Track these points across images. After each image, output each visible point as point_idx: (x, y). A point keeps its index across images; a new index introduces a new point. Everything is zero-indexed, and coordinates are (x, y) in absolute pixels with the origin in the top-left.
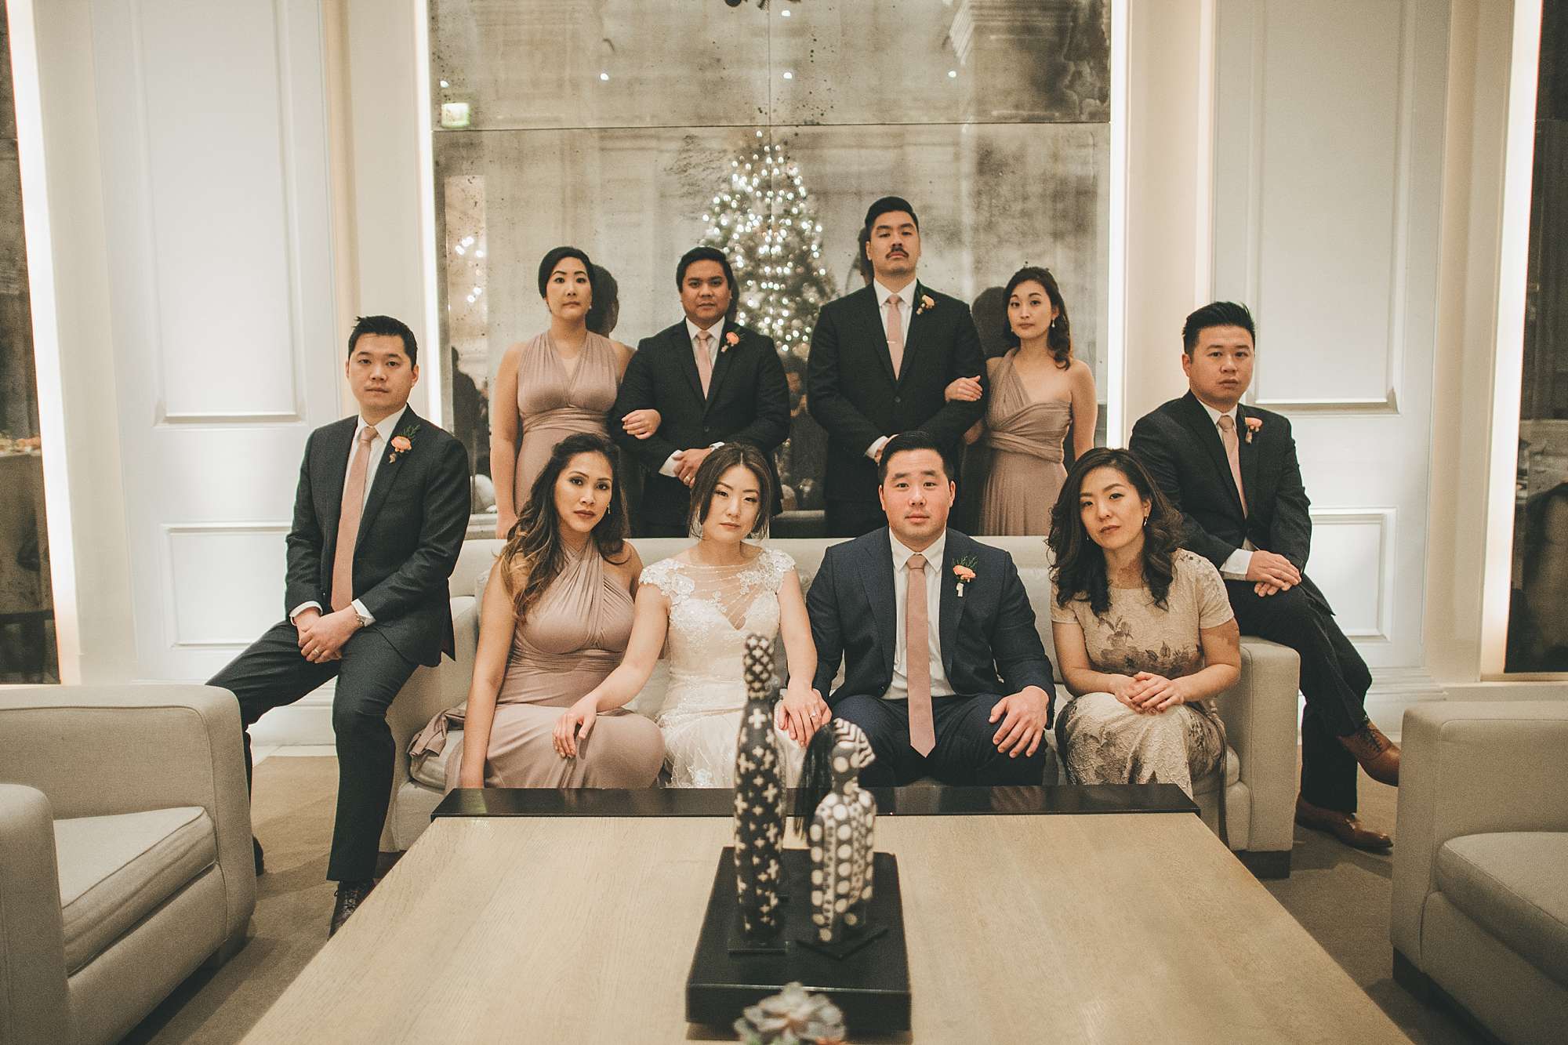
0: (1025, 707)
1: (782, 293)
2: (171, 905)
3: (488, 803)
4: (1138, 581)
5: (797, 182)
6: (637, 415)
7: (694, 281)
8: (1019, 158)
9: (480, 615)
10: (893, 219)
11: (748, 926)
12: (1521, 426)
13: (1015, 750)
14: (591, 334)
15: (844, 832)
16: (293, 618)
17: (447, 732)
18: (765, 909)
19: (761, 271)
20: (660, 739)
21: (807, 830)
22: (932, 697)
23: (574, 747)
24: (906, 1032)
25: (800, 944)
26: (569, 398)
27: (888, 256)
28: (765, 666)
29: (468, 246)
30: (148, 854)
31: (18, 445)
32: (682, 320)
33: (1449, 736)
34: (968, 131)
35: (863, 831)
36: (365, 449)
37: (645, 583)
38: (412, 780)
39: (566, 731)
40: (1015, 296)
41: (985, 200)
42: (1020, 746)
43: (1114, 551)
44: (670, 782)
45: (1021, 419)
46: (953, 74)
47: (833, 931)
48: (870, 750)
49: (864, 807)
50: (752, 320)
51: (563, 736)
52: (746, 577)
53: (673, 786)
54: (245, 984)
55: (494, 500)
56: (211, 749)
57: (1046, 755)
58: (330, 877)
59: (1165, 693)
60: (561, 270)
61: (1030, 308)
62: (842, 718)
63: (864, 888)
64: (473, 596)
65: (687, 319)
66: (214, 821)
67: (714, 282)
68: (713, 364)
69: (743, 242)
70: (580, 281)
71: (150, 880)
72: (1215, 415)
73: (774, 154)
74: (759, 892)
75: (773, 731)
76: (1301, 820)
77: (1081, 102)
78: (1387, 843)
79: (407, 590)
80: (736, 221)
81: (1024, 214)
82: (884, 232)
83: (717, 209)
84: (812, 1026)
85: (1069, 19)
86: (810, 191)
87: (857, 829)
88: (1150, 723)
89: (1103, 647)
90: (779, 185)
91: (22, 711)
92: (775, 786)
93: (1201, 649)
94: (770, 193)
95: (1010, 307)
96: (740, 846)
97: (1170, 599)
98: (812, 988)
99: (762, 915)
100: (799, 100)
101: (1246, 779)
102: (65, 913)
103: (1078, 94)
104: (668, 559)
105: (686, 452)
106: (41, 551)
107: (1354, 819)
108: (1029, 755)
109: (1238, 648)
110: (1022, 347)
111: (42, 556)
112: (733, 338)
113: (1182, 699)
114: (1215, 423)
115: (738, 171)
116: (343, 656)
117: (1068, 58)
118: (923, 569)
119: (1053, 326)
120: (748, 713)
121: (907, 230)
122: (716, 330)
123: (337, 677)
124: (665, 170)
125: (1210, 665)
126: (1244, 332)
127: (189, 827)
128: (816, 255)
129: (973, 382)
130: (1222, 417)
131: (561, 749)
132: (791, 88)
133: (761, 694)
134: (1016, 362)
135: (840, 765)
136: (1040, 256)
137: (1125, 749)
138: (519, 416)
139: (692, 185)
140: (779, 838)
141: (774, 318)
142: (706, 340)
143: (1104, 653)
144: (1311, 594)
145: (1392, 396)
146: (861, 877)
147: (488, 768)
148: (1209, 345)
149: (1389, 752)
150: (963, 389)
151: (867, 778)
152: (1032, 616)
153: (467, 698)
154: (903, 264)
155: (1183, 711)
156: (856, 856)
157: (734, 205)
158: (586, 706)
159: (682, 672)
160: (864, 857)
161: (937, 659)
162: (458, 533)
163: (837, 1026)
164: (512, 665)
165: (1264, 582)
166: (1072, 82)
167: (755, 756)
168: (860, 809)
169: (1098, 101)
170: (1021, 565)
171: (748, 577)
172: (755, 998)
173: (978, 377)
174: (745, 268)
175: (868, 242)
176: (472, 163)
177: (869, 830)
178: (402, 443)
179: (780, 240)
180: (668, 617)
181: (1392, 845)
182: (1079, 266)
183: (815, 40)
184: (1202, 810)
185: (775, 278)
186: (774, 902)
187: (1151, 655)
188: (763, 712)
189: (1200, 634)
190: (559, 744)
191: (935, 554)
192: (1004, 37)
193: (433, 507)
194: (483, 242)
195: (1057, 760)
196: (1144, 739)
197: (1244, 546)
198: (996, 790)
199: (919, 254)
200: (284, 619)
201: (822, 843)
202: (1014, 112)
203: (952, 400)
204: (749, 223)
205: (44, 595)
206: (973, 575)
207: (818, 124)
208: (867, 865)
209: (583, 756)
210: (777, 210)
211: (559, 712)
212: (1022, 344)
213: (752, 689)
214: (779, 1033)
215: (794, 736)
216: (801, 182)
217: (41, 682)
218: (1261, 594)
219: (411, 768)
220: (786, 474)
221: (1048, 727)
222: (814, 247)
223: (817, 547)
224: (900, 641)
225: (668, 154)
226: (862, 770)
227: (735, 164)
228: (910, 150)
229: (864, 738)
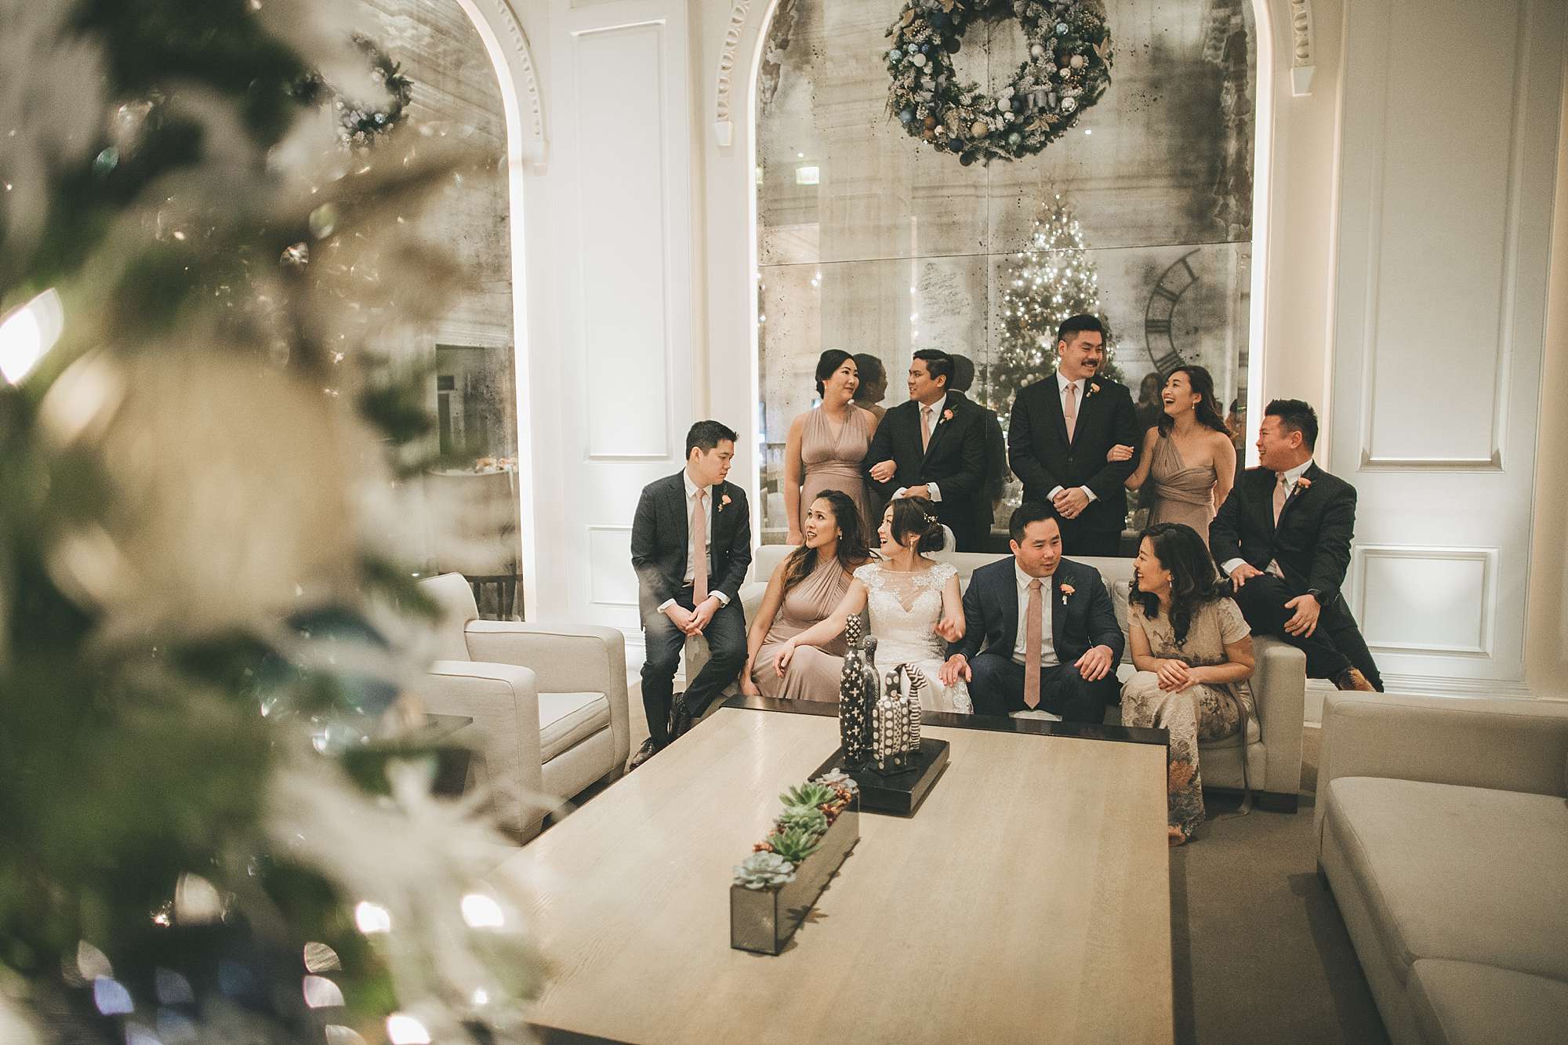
6: (881, 465)
11: (844, 758)
22: (1043, 667)
25: (869, 769)
26: (836, 452)
35: (900, 715)
45: (1178, 478)
47: (884, 764)
52: (918, 580)
56: (609, 662)
61: (1172, 389)
63: (901, 745)
66: (609, 701)
68: (933, 431)
74: (849, 741)
75: (860, 663)
77: (1227, 227)
85: (1219, 164)
87: (896, 713)
92: (857, 689)
99: (851, 752)
101: (1263, 740)
102: (541, 732)
103: (1225, 221)
112: (949, 414)
117: (1218, 193)
118: (1040, 589)
122: (939, 406)
125: (1231, 662)
127: (597, 703)
129: (1127, 447)
132: (1003, 227)
133: (853, 644)
137: (1152, 709)
138: (803, 465)
142: (928, 413)
145: (1496, 456)
146: (899, 738)
150: (1120, 452)
155: (1199, 689)
156: (896, 727)
160: (901, 729)
166: (1221, 211)
169: (1241, 225)
173: (1133, 443)
180: (867, 601)
183: (1021, 191)
186: (856, 746)
189: (1223, 647)
191: (1047, 578)
196: (1163, 704)
201: (878, 719)
202: (1174, 235)
203: (1111, 461)
206: (1073, 590)
208: (903, 733)
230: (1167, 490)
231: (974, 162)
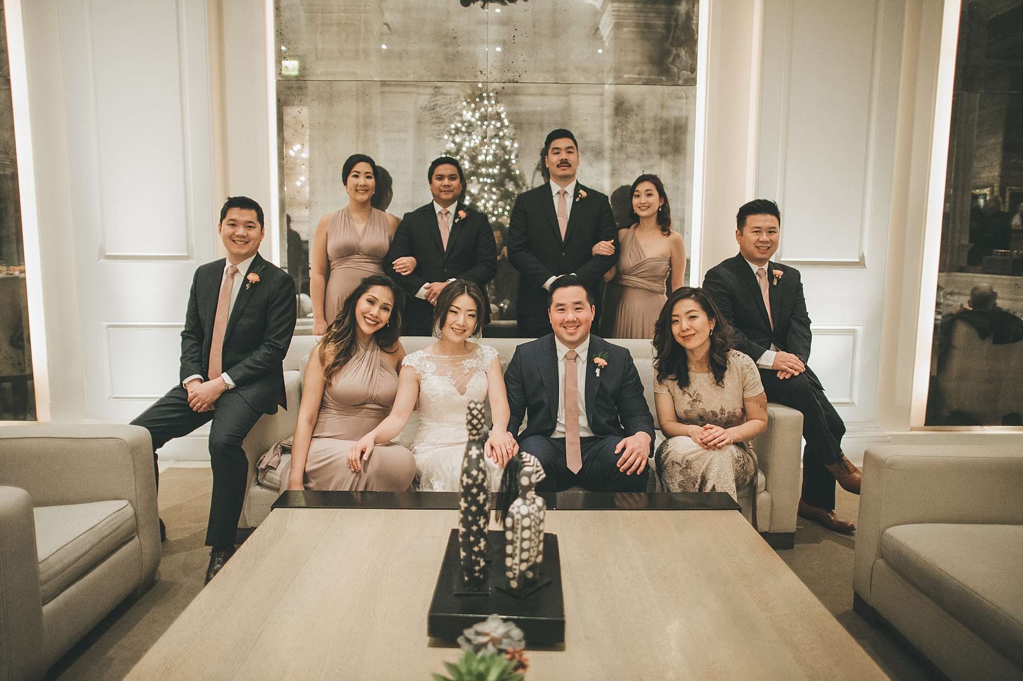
0: (637, 445)
1: (492, 185)
2: (107, 560)
3: (307, 500)
4: (706, 369)
5: (503, 116)
6: (402, 260)
7: (439, 177)
8: (640, 106)
9: (303, 383)
10: (562, 143)
11: (466, 578)
12: (939, 276)
13: (630, 470)
14: (374, 210)
15: (526, 522)
16: (185, 384)
17: (281, 455)
18: (477, 568)
19: (479, 171)
20: (413, 461)
21: (503, 520)
22: (580, 438)
23: (360, 465)
24: (561, 644)
25: (498, 589)
26: (359, 248)
27: (558, 166)
28: (479, 420)
29: (297, 150)
30: (94, 529)
31: (10, 271)
32: (431, 201)
33: (891, 466)
34: (609, 89)
35: (538, 521)
36: (230, 280)
37: (406, 365)
38: (259, 484)
39: (355, 456)
40: (637, 191)
41: (619, 131)
42: (633, 468)
43: (692, 350)
44: (419, 487)
45: (640, 268)
46: (600, 51)
47: (518, 582)
48: (542, 471)
49: (538, 507)
50: (474, 200)
51: (353, 459)
52: (468, 363)
53: (421, 490)
54: (154, 609)
55: (312, 310)
56: (134, 465)
57: (649, 473)
58: (207, 544)
59: (722, 437)
60: (356, 170)
61: (646, 197)
62: (526, 452)
63: (537, 556)
64: (298, 370)
65: (434, 201)
66: (134, 508)
67: (452, 178)
68: (450, 229)
69: (468, 153)
70: (368, 177)
71: (95, 545)
72: (755, 268)
73: (489, 98)
74: (474, 558)
75: (484, 460)
76: (801, 514)
77: (679, 73)
78: (852, 528)
79: (258, 369)
80: (464, 140)
81: (643, 141)
82: (556, 151)
83: (453, 132)
84: (505, 641)
85: (673, 19)
86: (510, 122)
87: (534, 520)
88: (712, 455)
89: (685, 408)
90: (492, 118)
91: (13, 440)
92: (484, 494)
93: (744, 410)
94: (486, 123)
95: (634, 197)
96: (462, 530)
97: (726, 381)
98: (505, 617)
99: (475, 572)
100: (505, 67)
101: (769, 489)
102: (40, 566)
103: (678, 68)
104: (419, 351)
105: (432, 284)
106: (25, 337)
107: (833, 514)
108: (638, 473)
109: (766, 410)
110: (641, 223)
111: (25, 340)
112: (462, 214)
113: (732, 441)
114: (755, 273)
115: (466, 108)
116: (216, 408)
117: (672, 45)
118: (575, 359)
119: (660, 210)
120: (469, 449)
121: (570, 150)
122: (452, 208)
123: (212, 420)
124: (421, 108)
125: (749, 420)
126: (774, 218)
127: (120, 512)
128: (514, 162)
129: (609, 243)
130: (759, 269)
131: (352, 466)
132: (501, 59)
133: (477, 438)
134: (637, 232)
135: (525, 481)
136: (652, 167)
137: (697, 471)
138: (328, 260)
139: (439, 118)
140: (486, 525)
141: (487, 201)
142: (446, 214)
143: (686, 412)
144: (812, 378)
145: (862, 258)
146: (536, 549)
147: (306, 477)
148: (753, 226)
149: (855, 474)
150: (604, 248)
151: (540, 488)
152: (642, 388)
153: (294, 434)
154: (568, 172)
155: (733, 448)
156: (533, 537)
157: (464, 129)
158: (367, 440)
159: (427, 420)
160: (538, 537)
161: (584, 414)
162: (289, 332)
163: (520, 641)
164: (322, 412)
165: (783, 371)
166: (674, 60)
167: (473, 475)
168: (536, 508)
169: (689, 72)
170: (636, 357)
171: (469, 363)
172: (470, 623)
173: (613, 240)
174: (469, 169)
175: (546, 156)
176: (301, 101)
177: (542, 521)
178: (254, 278)
179: (491, 152)
180: (419, 386)
181: (855, 530)
182: (675, 173)
183: (516, 30)
184: (742, 509)
185: (488, 176)
186: (482, 564)
187: (714, 414)
188: (478, 449)
189: (743, 401)
190: (351, 463)
191: (582, 351)
192: (632, 29)
193: (274, 317)
194: (307, 149)
195: (655, 476)
196: (708, 465)
197: (771, 348)
198: (618, 495)
199: (578, 164)
200: (179, 384)
201: (513, 529)
202: (638, 76)
203: (596, 254)
204: (472, 141)
205: (27, 365)
206: (606, 363)
207: (517, 82)
208: (540, 542)
209: (365, 471)
210: (490, 133)
211: (352, 443)
212: (641, 221)
213: (471, 434)
214: (485, 645)
215: (496, 461)
216: (506, 116)
217: (24, 419)
218: (781, 378)
219: (259, 477)
220: (493, 297)
221: (651, 456)
222: (513, 157)
223: (511, 344)
224: (561, 404)
225: (424, 97)
226: (538, 483)
227: (465, 104)
228: (572, 97)
229: (539, 464)
230: (633, 280)
231: (472, 4)
